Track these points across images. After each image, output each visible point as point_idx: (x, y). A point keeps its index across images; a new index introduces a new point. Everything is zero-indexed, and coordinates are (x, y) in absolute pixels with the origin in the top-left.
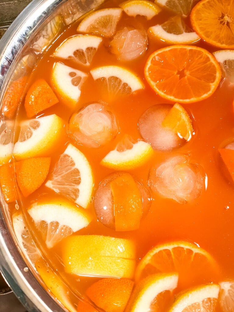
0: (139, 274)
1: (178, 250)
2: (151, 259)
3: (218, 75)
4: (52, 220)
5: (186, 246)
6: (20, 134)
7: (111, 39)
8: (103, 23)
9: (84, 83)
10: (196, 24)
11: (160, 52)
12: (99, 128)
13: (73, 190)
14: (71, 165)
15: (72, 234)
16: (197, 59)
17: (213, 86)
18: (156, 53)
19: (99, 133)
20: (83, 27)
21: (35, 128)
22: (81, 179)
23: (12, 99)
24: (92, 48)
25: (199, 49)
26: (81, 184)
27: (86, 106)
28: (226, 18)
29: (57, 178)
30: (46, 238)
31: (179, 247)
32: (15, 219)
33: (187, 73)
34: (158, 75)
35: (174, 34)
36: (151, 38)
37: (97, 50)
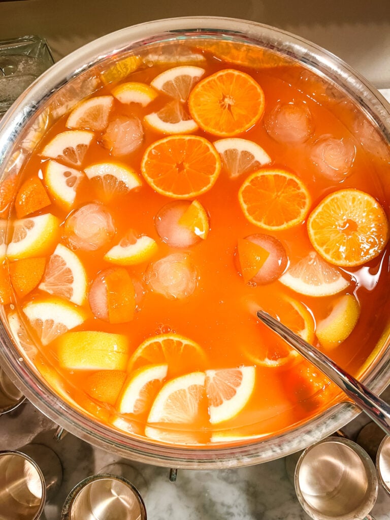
0: (131, 366)
1: (169, 343)
2: (142, 352)
3: (218, 166)
4: (47, 318)
5: (175, 338)
6: (14, 234)
7: (104, 132)
8: (94, 114)
9: (80, 184)
10: (194, 111)
11: (157, 144)
12: (95, 230)
13: (67, 290)
14: (63, 265)
15: (66, 331)
16: (196, 149)
17: (213, 178)
18: (153, 146)
19: (96, 235)
20: (72, 122)
21: (29, 228)
22: (74, 277)
23: (4, 199)
24: (82, 145)
25: (198, 138)
26: (74, 282)
27: (80, 208)
28: (227, 101)
29: (50, 279)
30: (41, 336)
31: (168, 340)
32: (10, 319)
33: (187, 166)
34: (155, 170)
35: (171, 123)
36: (146, 129)
37: (88, 147)
